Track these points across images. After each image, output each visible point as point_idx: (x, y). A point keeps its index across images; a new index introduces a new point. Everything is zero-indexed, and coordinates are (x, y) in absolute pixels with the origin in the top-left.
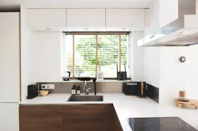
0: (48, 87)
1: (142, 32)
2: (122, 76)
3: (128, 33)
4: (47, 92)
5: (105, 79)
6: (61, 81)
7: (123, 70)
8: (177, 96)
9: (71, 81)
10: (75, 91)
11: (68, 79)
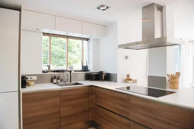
0: (31, 78)
1: (98, 40)
2: (85, 69)
3: (88, 40)
4: (34, 82)
5: (75, 71)
6: (41, 73)
7: (85, 65)
8: (126, 78)
9: (49, 73)
10: (56, 80)
11: (47, 72)
